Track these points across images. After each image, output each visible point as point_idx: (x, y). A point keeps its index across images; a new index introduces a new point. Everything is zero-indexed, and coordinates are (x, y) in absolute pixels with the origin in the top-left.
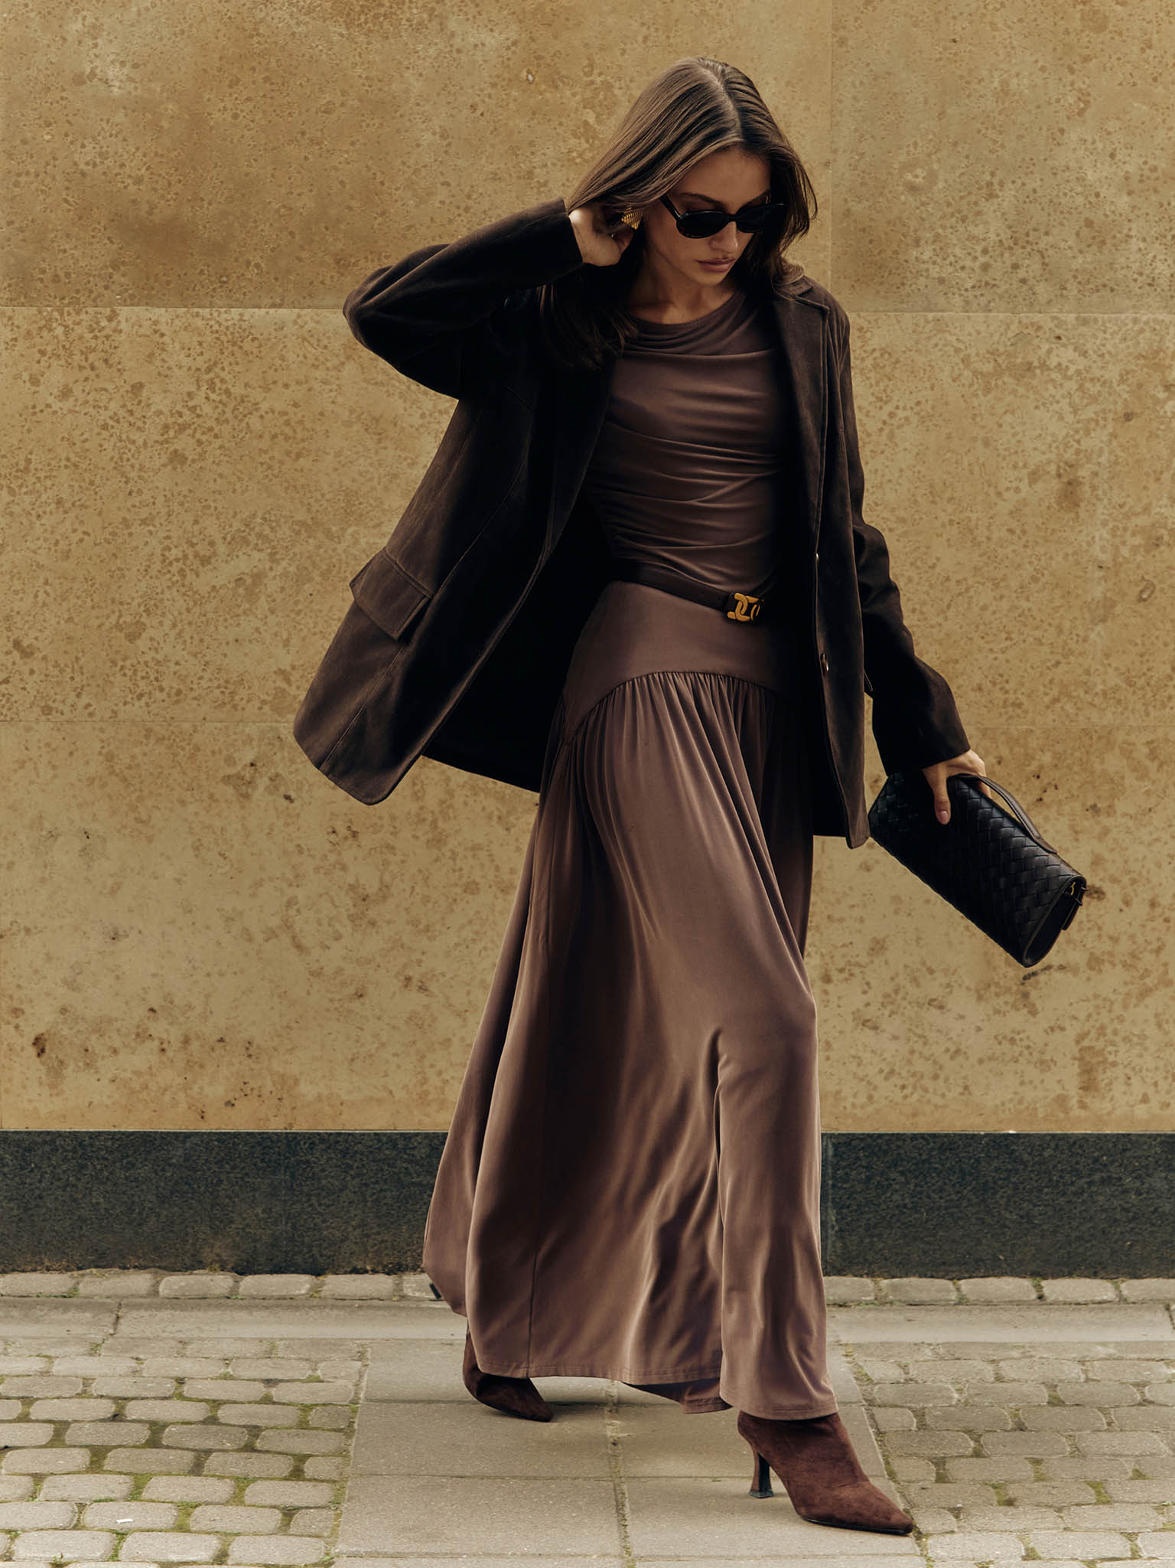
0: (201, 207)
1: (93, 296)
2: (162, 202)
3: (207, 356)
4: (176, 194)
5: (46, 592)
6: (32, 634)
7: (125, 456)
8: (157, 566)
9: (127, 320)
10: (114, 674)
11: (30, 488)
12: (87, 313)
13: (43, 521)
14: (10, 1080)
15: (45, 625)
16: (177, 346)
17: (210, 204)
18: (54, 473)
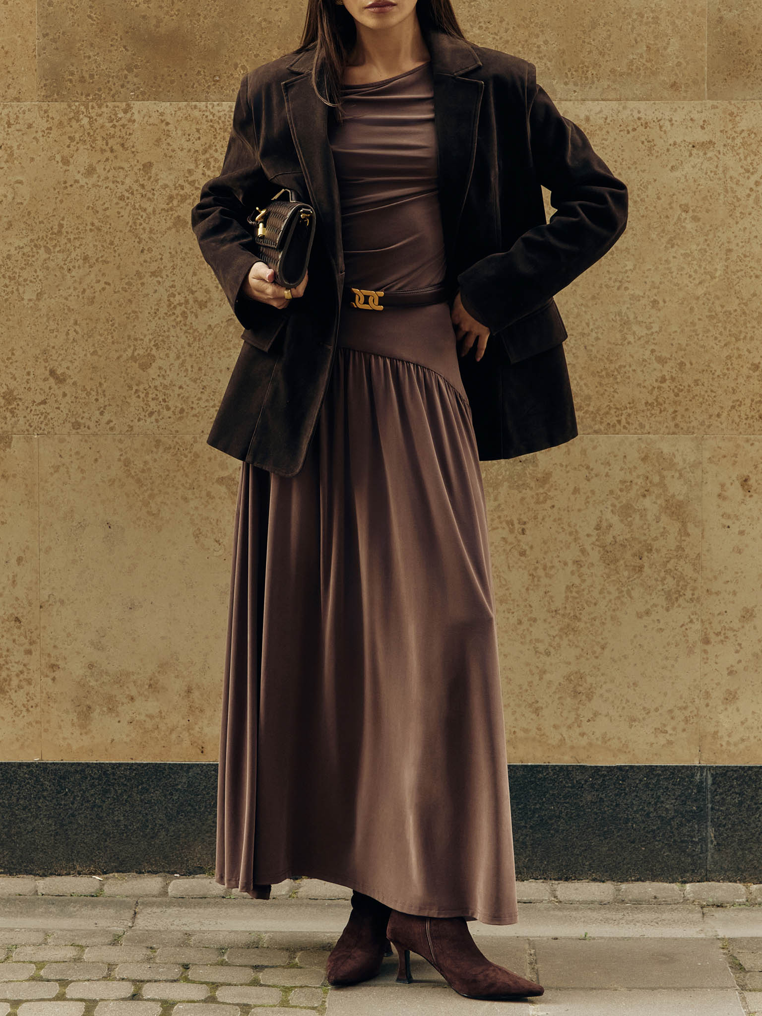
0: (198, 21)
1: (112, 93)
2: (167, 17)
3: (203, 139)
4: (179, 10)
5: (75, 331)
6: (65, 364)
7: (138, 222)
8: (164, 309)
9: (139, 112)
10: (130, 396)
11: (62, 247)
12: (107, 106)
13: (73, 274)
14: (48, 722)
15: (75, 357)
16: (180, 133)
17: (205, 18)
18: (82, 235)
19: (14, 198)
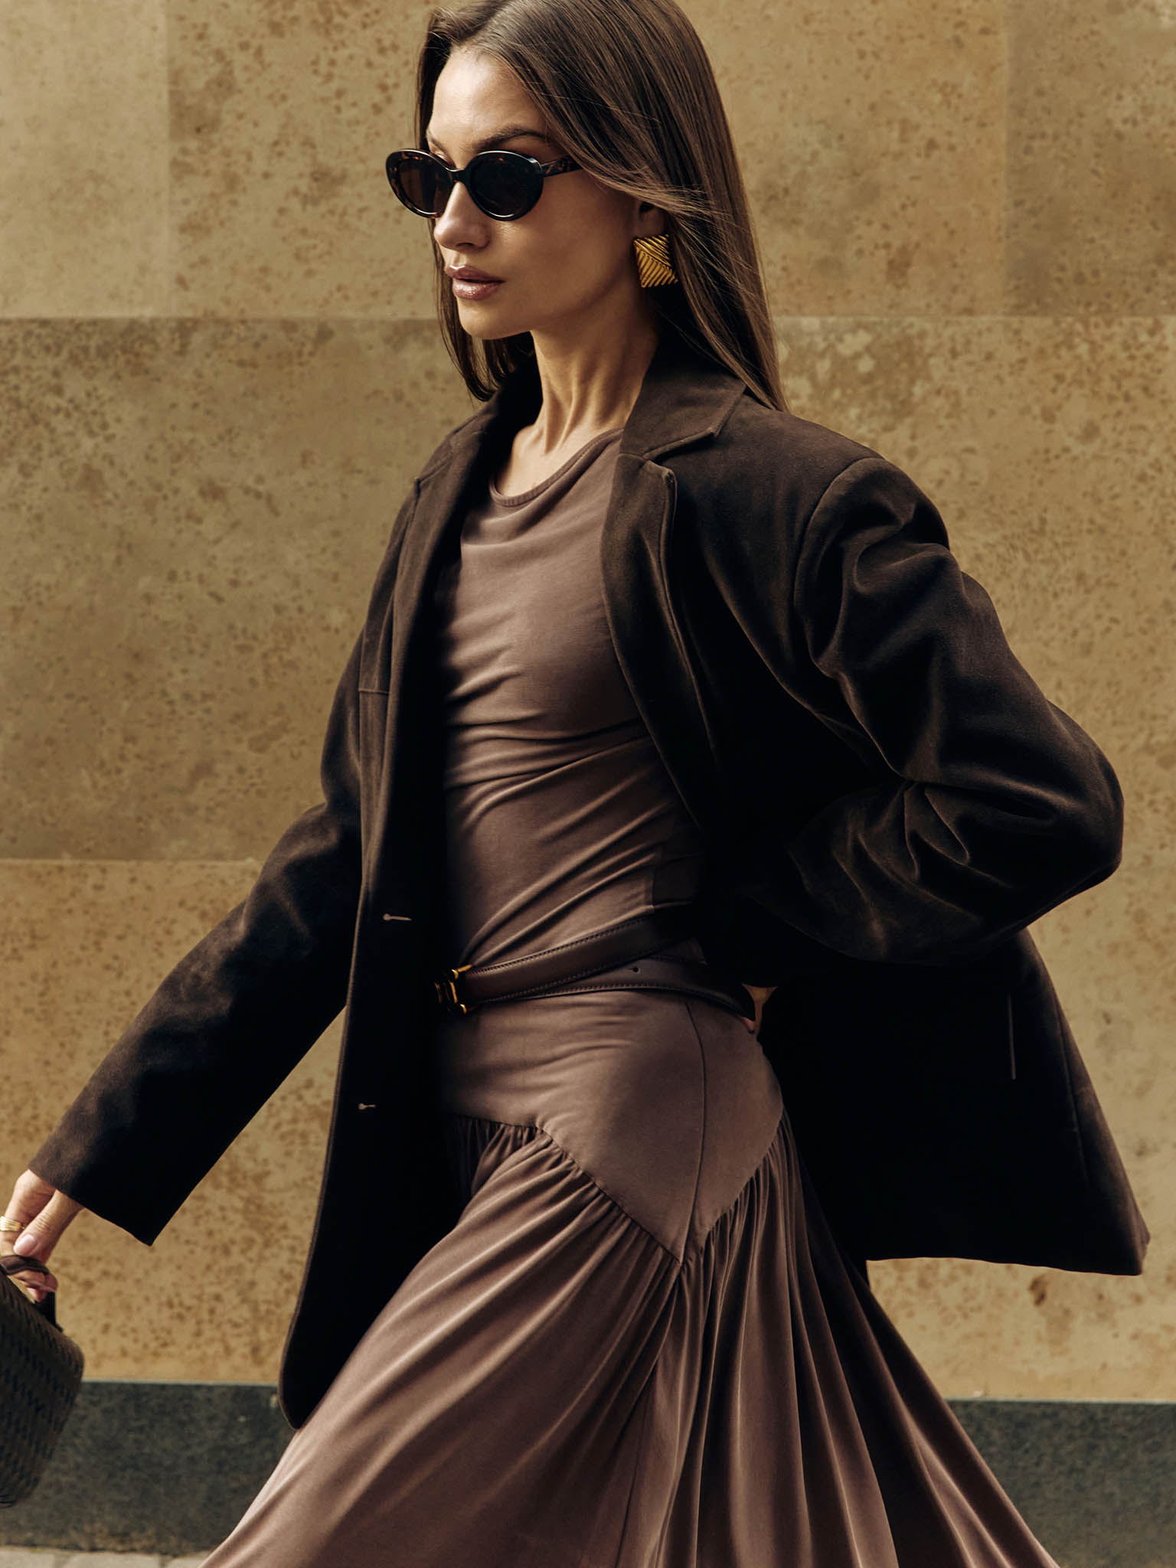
11: (1047, 555)
13: (1061, 601)
18: (1075, 539)
19: (962, 476)
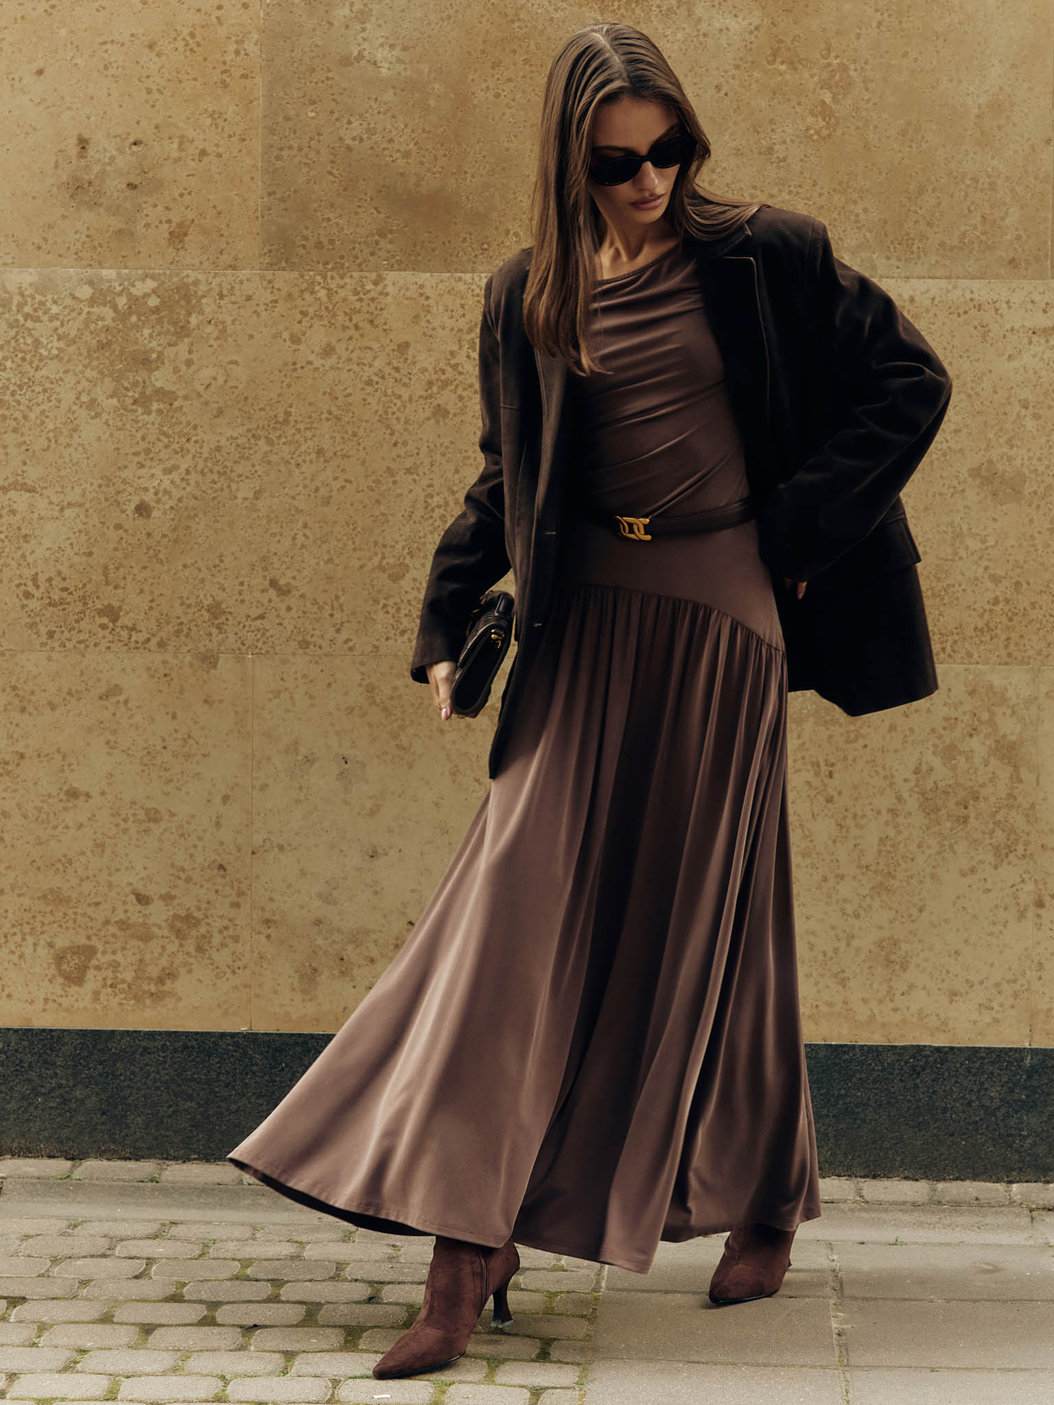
0: (465, 179)
1: (358, 261)
2: (429, 174)
3: (469, 317)
4: (442, 167)
5: (304, 535)
6: (289, 574)
7: (390, 410)
8: (420, 512)
9: (394, 284)
10: (376, 612)
11: (289, 438)
12: (351, 277)
13: (303, 469)
14: (261, 986)
15: (304, 565)
16: (441, 308)
17: (473, 176)
18: (315, 425)
19: (226, 381)
